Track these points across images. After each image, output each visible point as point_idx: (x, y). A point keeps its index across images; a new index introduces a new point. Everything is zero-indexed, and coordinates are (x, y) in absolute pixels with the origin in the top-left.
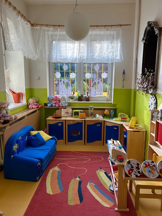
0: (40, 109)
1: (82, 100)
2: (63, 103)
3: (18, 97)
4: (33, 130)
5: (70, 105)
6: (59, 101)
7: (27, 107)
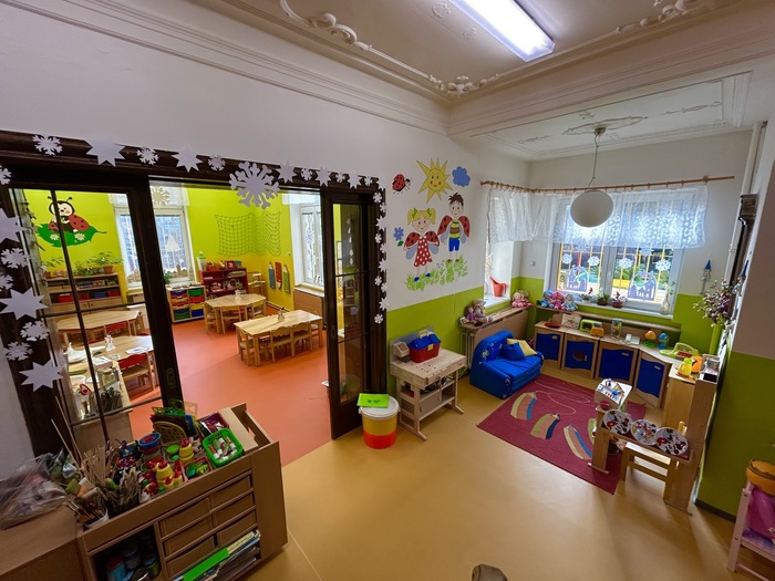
0: (529, 309)
1: (605, 304)
2: (567, 304)
3: (500, 289)
4: (512, 338)
5: (580, 308)
6: (562, 300)
7: (510, 304)
